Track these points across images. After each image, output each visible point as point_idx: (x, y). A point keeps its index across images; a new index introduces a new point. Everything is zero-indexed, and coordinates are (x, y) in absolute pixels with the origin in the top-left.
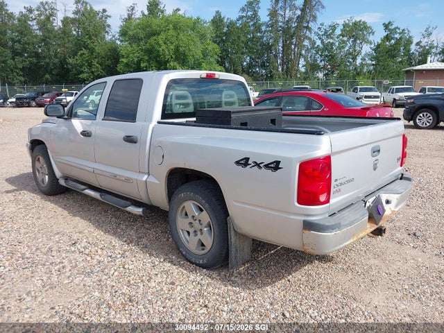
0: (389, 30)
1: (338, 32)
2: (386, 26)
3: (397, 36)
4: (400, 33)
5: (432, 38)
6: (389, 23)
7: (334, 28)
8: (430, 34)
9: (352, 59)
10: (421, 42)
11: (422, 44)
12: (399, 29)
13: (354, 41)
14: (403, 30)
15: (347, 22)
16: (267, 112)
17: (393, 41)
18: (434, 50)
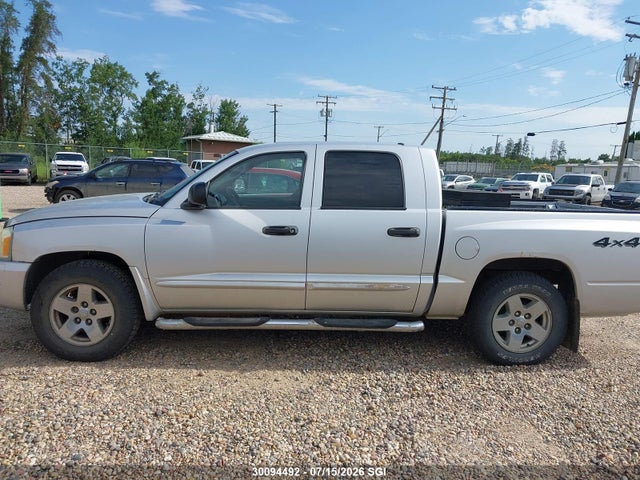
0: (155, 83)
1: (87, 74)
2: (151, 78)
3: (165, 92)
4: (169, 90)
5: (206, 100)
6: (155, 74)
7: (81, 67)
8: (202, 96)
9: (112, 116)
10: (192, 103)
11: (196, 107)
12: (167, 83)
13: (110, 92)
14: (173, 86)
15: (99, 62)
17: (159, 99)
18: (208, 116)
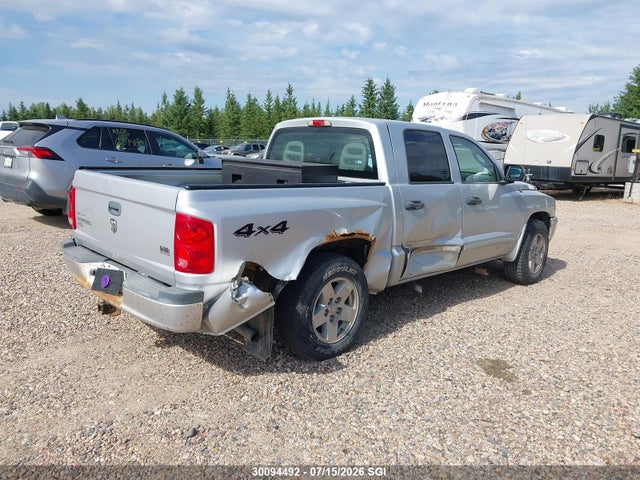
16: (275, 169)
